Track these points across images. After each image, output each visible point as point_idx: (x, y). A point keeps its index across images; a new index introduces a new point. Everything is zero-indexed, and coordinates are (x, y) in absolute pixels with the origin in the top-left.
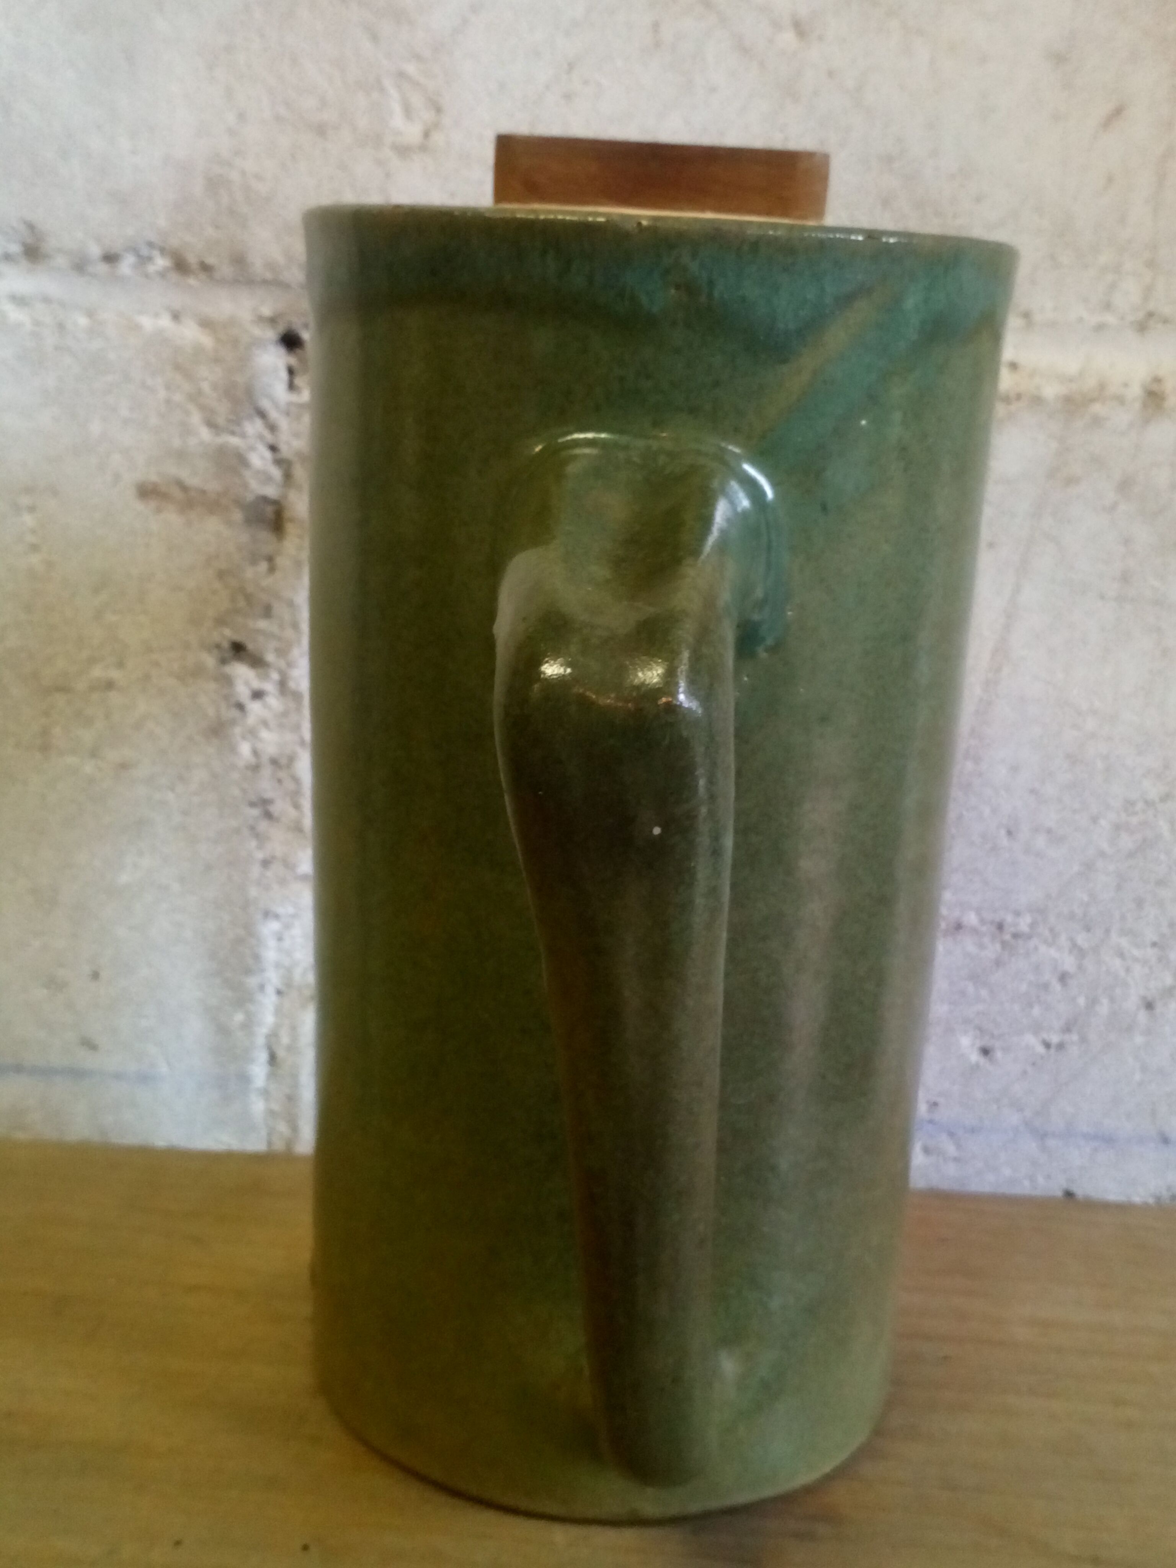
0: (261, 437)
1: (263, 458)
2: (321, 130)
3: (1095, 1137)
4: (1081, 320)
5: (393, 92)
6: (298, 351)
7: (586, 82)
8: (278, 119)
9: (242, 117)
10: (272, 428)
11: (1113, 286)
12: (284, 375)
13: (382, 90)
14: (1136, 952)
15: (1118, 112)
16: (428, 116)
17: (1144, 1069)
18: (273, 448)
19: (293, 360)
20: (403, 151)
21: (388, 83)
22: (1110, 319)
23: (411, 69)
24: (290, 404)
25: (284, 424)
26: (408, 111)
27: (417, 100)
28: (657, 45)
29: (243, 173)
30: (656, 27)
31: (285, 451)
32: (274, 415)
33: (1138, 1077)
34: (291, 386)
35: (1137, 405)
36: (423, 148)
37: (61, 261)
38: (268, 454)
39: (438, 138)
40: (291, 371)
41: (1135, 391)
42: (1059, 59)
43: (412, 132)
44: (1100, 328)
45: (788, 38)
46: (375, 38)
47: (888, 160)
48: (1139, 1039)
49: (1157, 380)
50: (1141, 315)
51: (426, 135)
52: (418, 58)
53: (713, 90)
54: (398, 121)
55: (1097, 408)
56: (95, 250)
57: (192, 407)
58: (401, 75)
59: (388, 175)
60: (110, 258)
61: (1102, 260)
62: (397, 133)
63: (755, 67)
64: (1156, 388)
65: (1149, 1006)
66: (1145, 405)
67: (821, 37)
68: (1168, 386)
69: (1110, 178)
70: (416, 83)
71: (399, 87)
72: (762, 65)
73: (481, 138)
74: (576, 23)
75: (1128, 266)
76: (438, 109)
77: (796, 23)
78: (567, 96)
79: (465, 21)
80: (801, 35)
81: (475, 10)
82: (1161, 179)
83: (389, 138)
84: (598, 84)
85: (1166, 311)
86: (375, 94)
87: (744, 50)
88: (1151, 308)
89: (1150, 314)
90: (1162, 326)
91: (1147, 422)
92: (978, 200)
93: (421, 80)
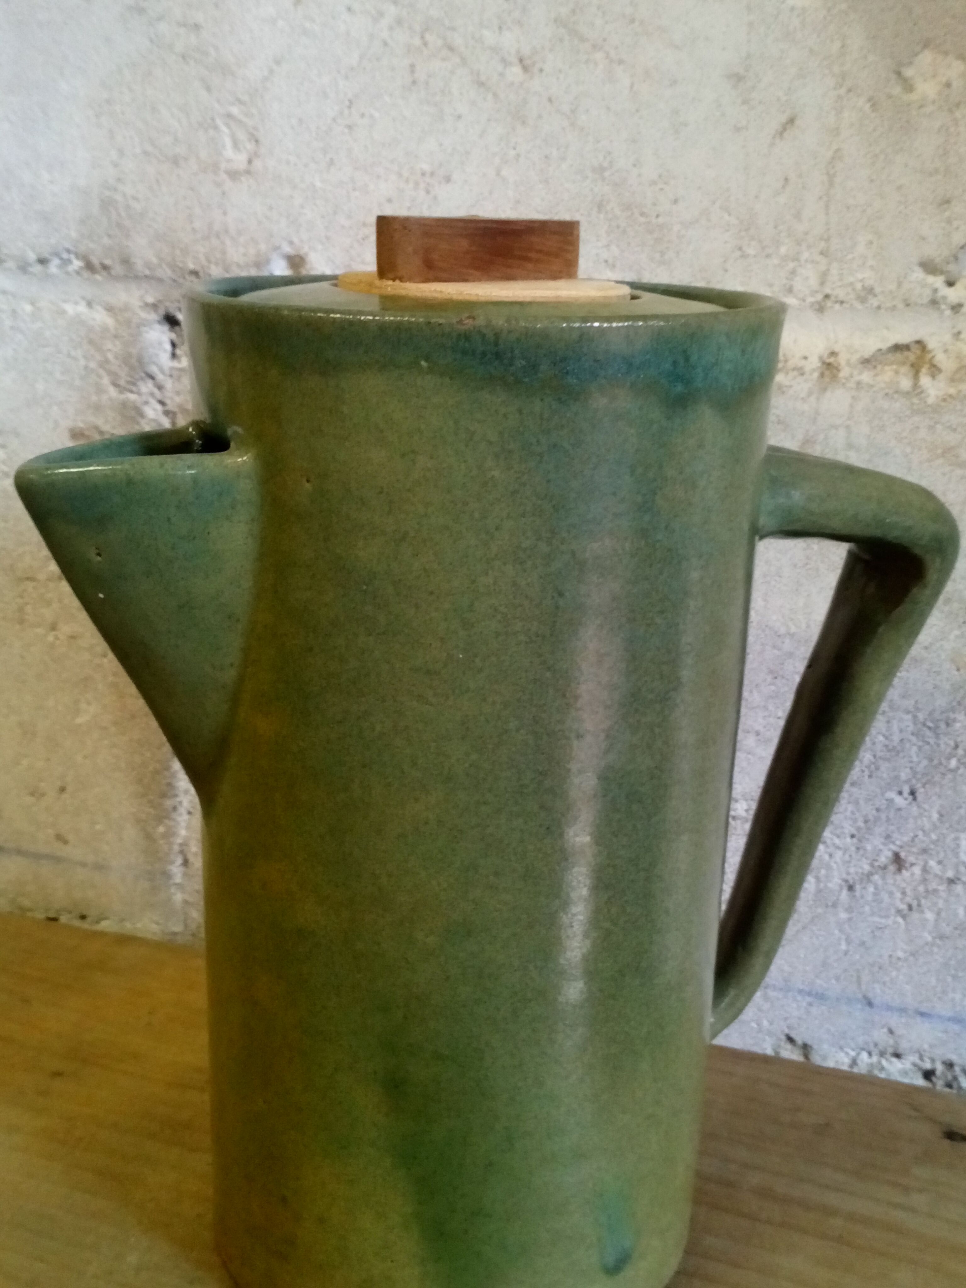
0: (152, 395)
1: (154, 410)
2: (175, 161)
3: (809, 994)
5: (224, 129)
6: (177, 328)
7: (363, 115)
8: (146, 153)
9: (121, 153)
10: (160, 387)
11: (793, 272)
12: (168, 347)
13: (216, 128)
14: (837, 841)
15: (791, 121)
16: (250, 146)
17: (849, 941)
18: (162, 403)
19: (173, 336)
20: (234, 175)
21: (219, 122)
22: (793, 301)
23: (235, 110)
24: (172, 369)
25: (169, 384)
26: (236, 145)
27: (242, 136)
28: (414, 82)
29: (124, 195)
30: (412, 67)
31: (171, 406)
32: (160, 377)
33: (844, 947)
34: (174, 356)
35: (816, 375)
36: (248, 172)
37: (11, 264)
38: (159, 407)
39: (258, 164)
40: (174, 345)
41: (814, 363)
42: (737, 79)
43: (239, 160)
45: (515, 73)
46: (208, 89)
47: (600, 170)
48: (843, 915)
49: (833, 354)
50: (819, 297)
51: (250, 162)
52: (240, 102)
53: (460, 117)
54: (229, 152)
56: (32, 256)
57: (102, 372)
58: (229, 116)
59: (224, 193)
60: (42, 261)
61: (783, 250)
62: (229, 161)
63: (490, 96)
64: (831, 360)
65: (851, 888)
66: (822, 375)
67: (541, 70)
68: (842, 359)
69: (786, 180)
70: (240, 122)
71: (228, 126)
72: (495, 95)
73: (288, 163)
74: (352, 69)
75: (805, 255)
76: (257, 141)
77: (521, 60)
78: (350, 127)
79: (271, 71)
80: (525, 69)
81: (278, 62)
82: (831, 178)
83: (223, 166)
84: (372, 116)
85: (841, 293)
86: (211, 132)
87: (481, 84)
88: (828, 291)
89: (827, 296)
90: (837, 306)
91: (824, 390)
92: (676, 201)
93: (243, 119)
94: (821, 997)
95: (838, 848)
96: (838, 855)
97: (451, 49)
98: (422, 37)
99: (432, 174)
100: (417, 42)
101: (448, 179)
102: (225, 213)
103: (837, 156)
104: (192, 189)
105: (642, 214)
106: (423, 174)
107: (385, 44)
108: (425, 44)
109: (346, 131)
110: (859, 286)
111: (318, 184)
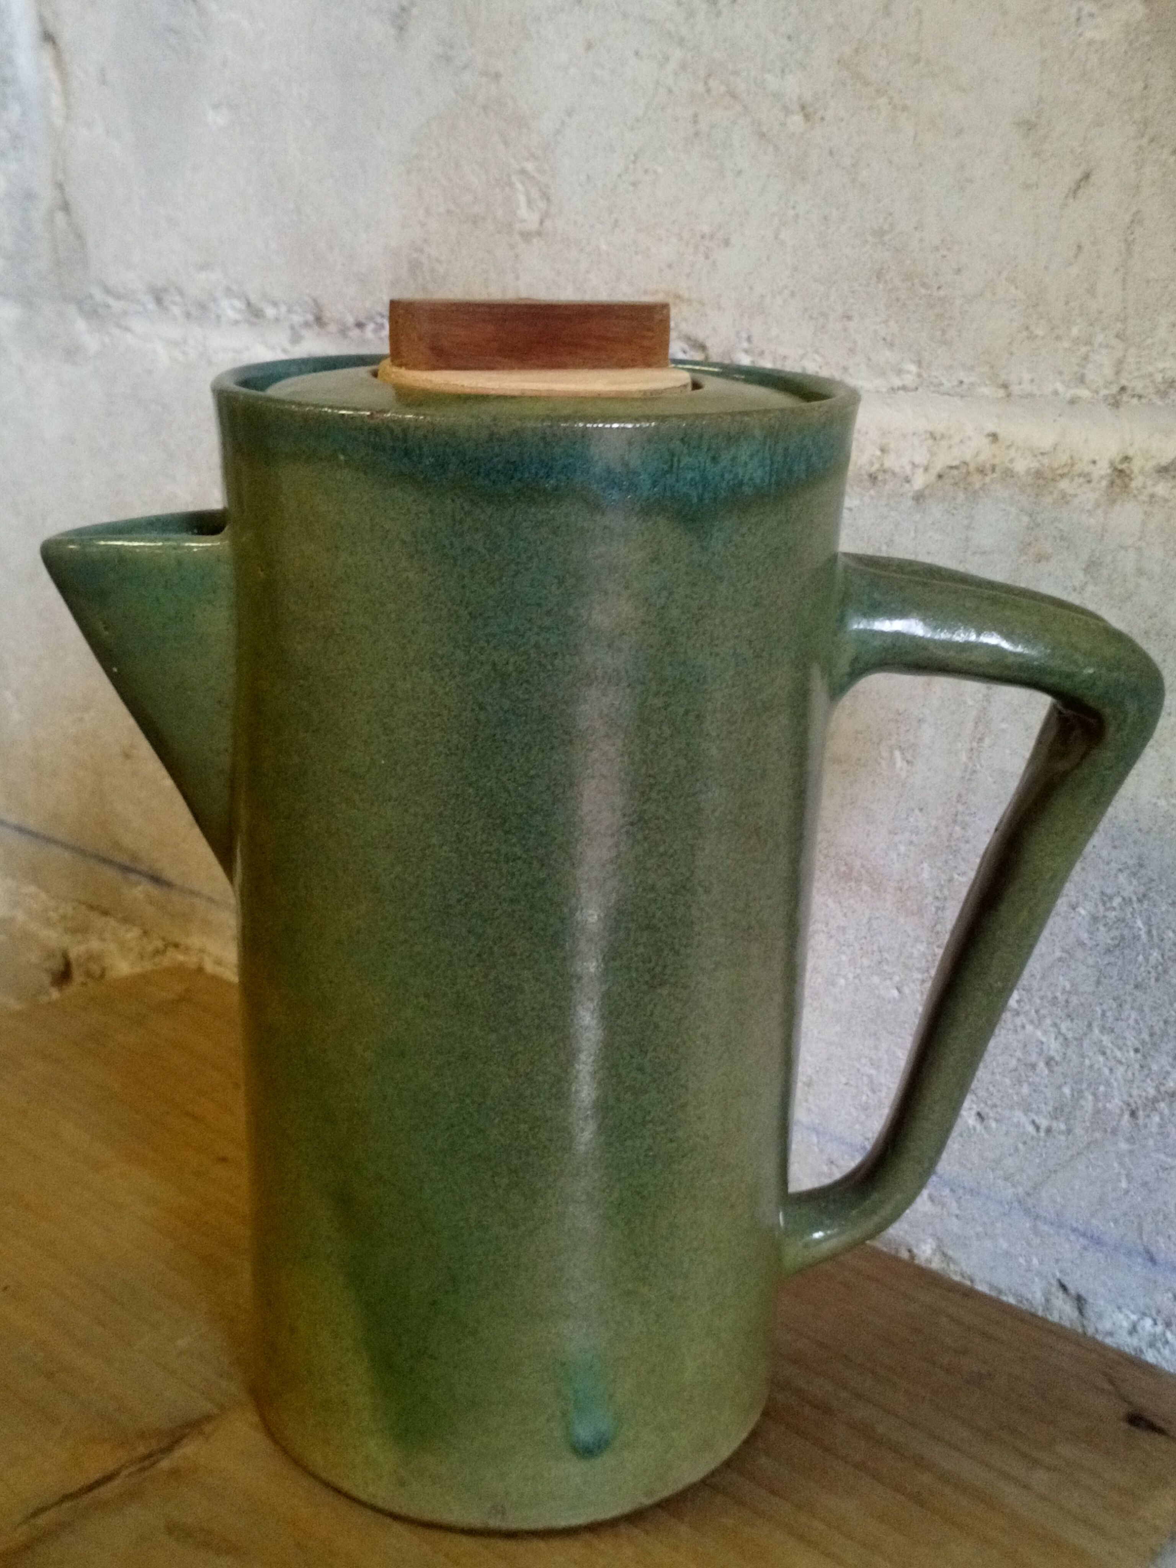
2: (475, 221)
3: (1084, 1235)
4: (1056, 393)
5: (519, 186)
7: (646, 171)
8: (449, 212)
9: (428, 211)
11: (1086, 359)
13: (511, 185)
14: (1119, 1054)
15: (1087, 176)
16: (542, 205)
17: (1129, 1177)
20: (527, 236)
21: (514, 179)
22: (1084, 393)
23: (530, 166)
26: (530, 202)
27: (535, 194)
28: (697, 134)
29: (429, 257)
30: (695, 119)
33: (1124, 1184)
35: (1104, 483)
36: (539, 234)
37: (332, 328)
39: (548, 223)
41: (1103, 469)
42: (1028, 126)
43: (532, 220)
44: (1073, 402)
45: (796, 123)
46: (506, 143)
47: (880, 233)
48: (1124, 1146)
49: (1127, 459)
50: (1115, 389)
51: (541, 222)
52: (534, 157)
53: (740, 173)
54: (523, 211)
55: (1064, 484)
56: (350, 320)
58: (523, 172)
59: (517, 256)
60: (360, 325)
61: (1075, 331)
62: (523, 221)
63: (771, 149)
64: (1124, 466)
65: (1133, 1114)
66: (1112, 483)
67: (823, 119)
68: (1136, 465)
69: (1079, 247)
70: (533, 177)
71: (523, 183)
72: (777, 148)
73: (576, 223)
74: (638, 120)
75: (1100, 338)
76: (548, 200)
77: (803, 108)
78: (634, 184)
79: (563, 123)
80: (807, 117)
81: (569, 113)
82: (1129, 245)
83: (518, 226)
84: (655, 172)
85: (1138, 386)
86: (507, 189)
87: (763, 135)
88: (1124, 382)
89: (1123, 389)
90: (1135, 401)
91: (1113, 502)
92: (959, 271)
93: (536, 175)
94: (1097, 1242)
95: (1120, 1062)
96: (1120, 1070)
97: (733, 95)
98: (706, 83)
99: (712, 237)
100: (701, 88)
101: (727, 243)
102: (517, 278)
103: (1136, 220)
104: (488, 252)
105: (924, 285)
107: (670, 91)
108: (708, 91)
109: (631, 188)
110: (1159, 377)
111: (604, 247)
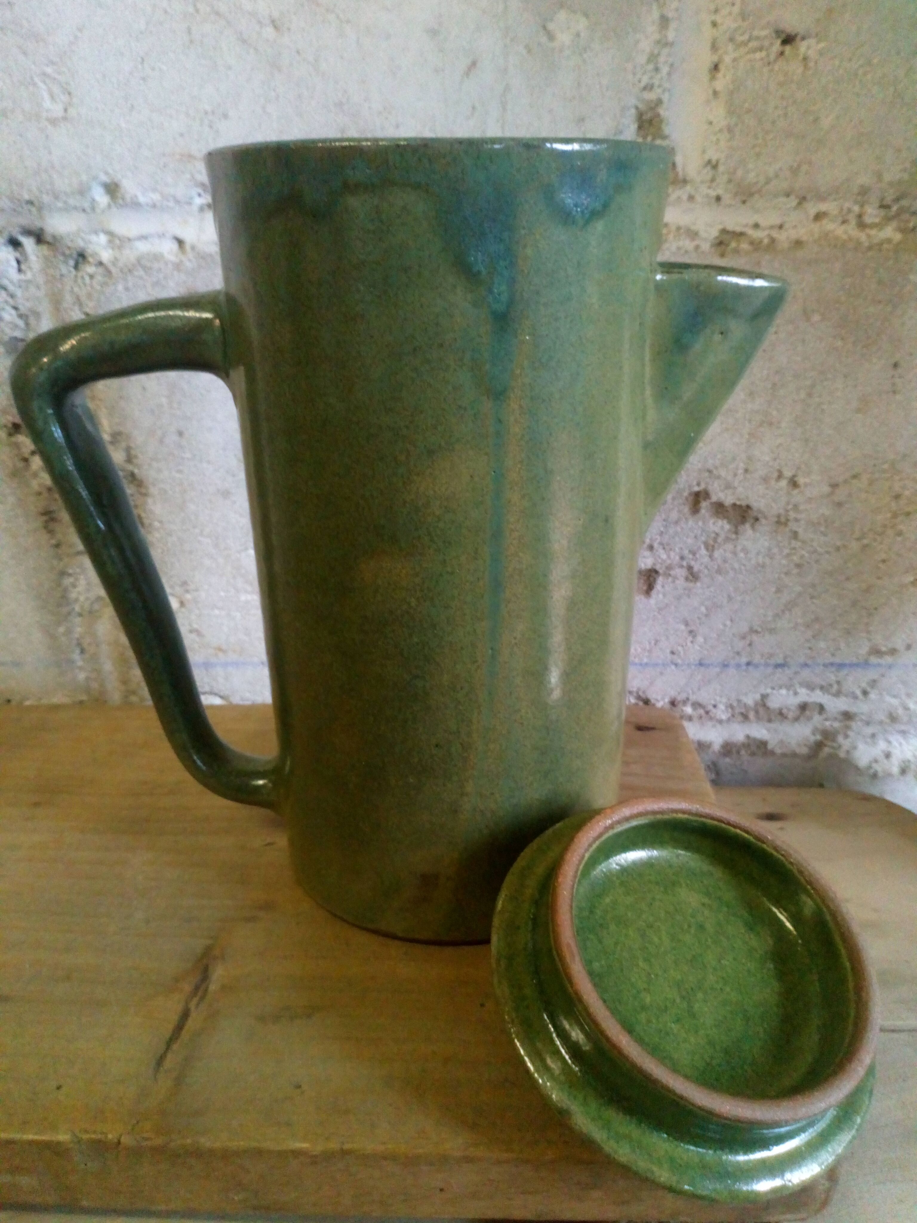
0: (6, 302)
1: (11, 315)
5: (42, 85)
6: (20, 248)
7: (153, 69)
10: (12, 296)
12: (15, 264)
13: (35, 84)
15: (474, 64)
16: (64, 98)
18: (15, 308)
19: (17, 255)
20: (54, 122)
21: (36, 79)
23: (49, 70)
24: (20, 281)
25: (19, 293)
26: (52, 97)
27: (56, 90)
28: (191, 42)
30: (189, 31)
31: (23, 310)
32: (11, 288)
34: (20, 270)
36: (65, 119)
38: (13, 312)
39: (72, 112)
40: (18, 262)
43: (57, 110)
45: (269, 32)
46: (25, 53)
51: (66, 110)
52: (53, 63)
53: (230, 67)
54: (47, 103)
58: (44, 74)
59: (47, 137)
62: (48, 111)
63: (252, 51)
67: (289, 29)
70: (55, 79)
71: (44, 82)
72: (256, 50)
73: (97, 109)
74: (141, 33)
76: (69, 94)
77: (273, 22)
78: (144, 79)
79: (76, 37)
80: (276, 28)
81: (80, 30)
82: (504, 105)
83: (44, 114)
84: (160, 70)
86: (31, 88)
87: (244, 41)
93: (56, 76)
97: (217, 13)
98: (194, 6)
99: (213, 113)
100: (191, 9)
101: (225, 116)
102: (50, 153)
104: (21, 136)
106: (206, 113)
107: (166, 12)
108: (197, 11)
109: (141, 82)
111: (123, 125)
